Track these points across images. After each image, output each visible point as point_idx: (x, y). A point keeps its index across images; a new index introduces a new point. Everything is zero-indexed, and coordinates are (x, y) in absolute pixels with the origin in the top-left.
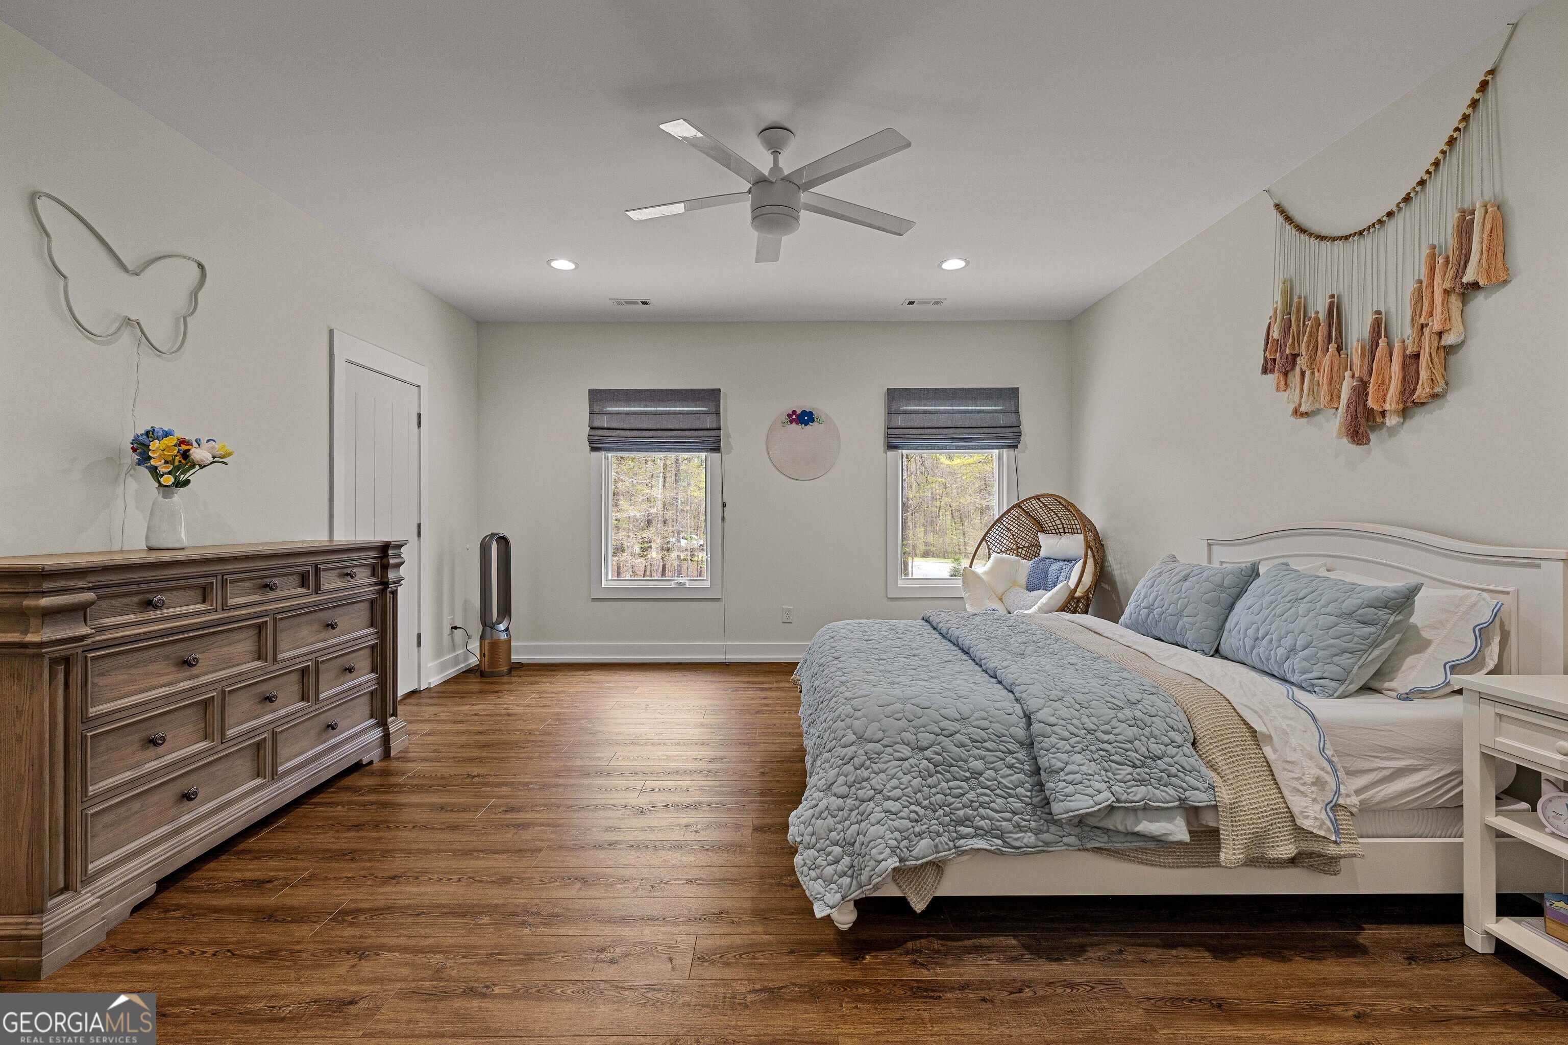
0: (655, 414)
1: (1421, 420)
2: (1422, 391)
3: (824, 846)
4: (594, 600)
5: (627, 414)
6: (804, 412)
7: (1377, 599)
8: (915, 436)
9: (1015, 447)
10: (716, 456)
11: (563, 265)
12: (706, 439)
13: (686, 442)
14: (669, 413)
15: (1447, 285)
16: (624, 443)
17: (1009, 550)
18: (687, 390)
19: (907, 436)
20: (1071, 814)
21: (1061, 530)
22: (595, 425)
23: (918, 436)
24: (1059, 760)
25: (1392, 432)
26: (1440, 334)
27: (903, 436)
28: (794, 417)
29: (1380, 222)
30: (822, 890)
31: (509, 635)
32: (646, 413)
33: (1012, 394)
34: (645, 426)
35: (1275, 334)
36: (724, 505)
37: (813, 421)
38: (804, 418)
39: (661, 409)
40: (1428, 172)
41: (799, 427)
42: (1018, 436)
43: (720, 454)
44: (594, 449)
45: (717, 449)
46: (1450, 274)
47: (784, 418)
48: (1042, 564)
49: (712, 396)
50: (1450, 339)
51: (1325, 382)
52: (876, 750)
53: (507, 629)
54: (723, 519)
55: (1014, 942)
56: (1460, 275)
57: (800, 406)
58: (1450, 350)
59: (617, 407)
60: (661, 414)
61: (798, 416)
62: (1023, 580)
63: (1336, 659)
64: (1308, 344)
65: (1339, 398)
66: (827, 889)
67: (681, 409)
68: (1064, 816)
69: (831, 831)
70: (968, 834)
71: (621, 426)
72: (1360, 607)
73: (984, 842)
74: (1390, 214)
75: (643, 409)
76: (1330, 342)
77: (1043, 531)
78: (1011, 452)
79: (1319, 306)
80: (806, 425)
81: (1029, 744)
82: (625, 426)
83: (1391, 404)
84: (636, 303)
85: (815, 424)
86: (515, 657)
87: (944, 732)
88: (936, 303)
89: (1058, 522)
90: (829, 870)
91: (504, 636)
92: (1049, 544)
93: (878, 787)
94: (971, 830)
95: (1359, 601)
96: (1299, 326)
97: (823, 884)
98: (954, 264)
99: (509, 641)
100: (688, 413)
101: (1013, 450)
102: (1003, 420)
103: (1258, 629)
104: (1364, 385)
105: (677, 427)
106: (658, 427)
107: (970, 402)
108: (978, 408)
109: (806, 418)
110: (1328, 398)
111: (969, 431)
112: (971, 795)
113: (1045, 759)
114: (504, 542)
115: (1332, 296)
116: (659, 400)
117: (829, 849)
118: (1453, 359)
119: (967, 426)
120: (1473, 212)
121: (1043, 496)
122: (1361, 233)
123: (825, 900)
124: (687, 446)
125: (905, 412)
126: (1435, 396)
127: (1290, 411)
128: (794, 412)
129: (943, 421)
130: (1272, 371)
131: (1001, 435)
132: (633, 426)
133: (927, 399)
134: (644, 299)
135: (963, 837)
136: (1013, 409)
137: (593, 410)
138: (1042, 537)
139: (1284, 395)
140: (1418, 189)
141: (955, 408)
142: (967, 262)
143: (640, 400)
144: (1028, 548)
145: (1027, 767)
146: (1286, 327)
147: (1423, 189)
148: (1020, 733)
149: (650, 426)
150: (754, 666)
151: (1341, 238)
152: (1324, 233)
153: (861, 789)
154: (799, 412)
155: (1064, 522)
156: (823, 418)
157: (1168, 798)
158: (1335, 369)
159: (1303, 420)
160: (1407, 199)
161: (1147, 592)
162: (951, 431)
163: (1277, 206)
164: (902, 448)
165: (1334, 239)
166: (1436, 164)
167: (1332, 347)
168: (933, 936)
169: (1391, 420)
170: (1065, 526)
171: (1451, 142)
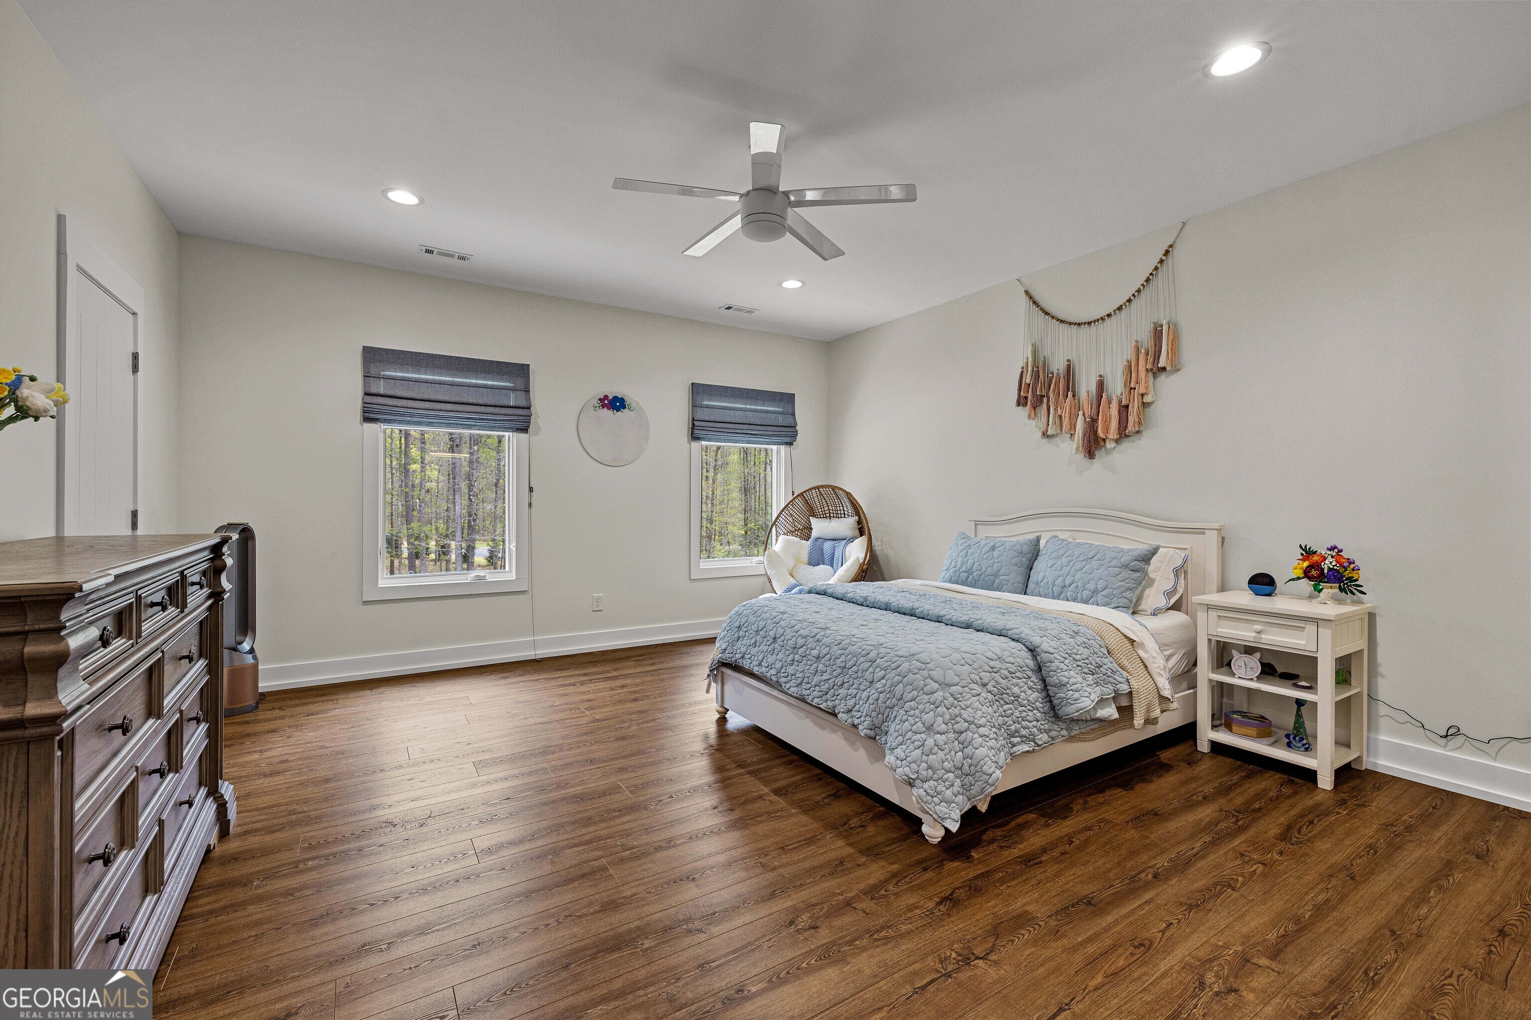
0: (452, 384)
1: (1126, 445)
2: (1131, 428)
3: (941, 776)
4: (366, 603)
5: (416, 381)
6: (615, 398)
7: (1140, 556)
8: (717, 430)
9: (790, 444)
10: (523, 436)
11: (403, 197)
12: (516, 418)
13: (491, 420)
14: (469, 386)
15: (1149, 366)
16: (412, 415)
17: (790, 533)
18: (492, 362)
19: (711, 429)
20: (1081, 712)
21: (828, 515)
22: (373, 390)
23: (720, 430)
24: (1065, 677)
25: (1108, 452)
26: (1142, 395)
27: (708, 429)
28: (606, 402)
29: (1102, 319)
30: (947, 811)
31: (255, 658)
32: (440, 383)
33: (788, 399)
34: (441, 398)
35: (1028, 379)
36: (531, 490)
37: (624, 407)
38: (616, 404)
39: (460, 380)
40: (1134, 295)
41: (610, 412)
42: (794, 435)
43: (527, 435)
44: (367, 419)
45: (525, 430)
46: (1151, 360)
47: (596, 402)
48: (817, 543)
49: (520, 372)
50: (1147, 399)
51: (1067, 415)
52: (959, 691)
53: (252, 651)
54: (530, 505)
55: (1032, 816)
56: (1156, 362)
57: (613, 391)
58: (1145, 405)
59: (402, 371)
60: (460, 385)
61: (610, 401)
62: (805, 556)
63: (1124, 594)
64: (1054, 390)
65: (1075, 428)
66: (950, 808)
67: (485, 382)
68: (1076, 714)
69: (943, 762)
70: (1018, 743)
71: (409, 395)
72: (1131, 561)
73: (1025, 746)
74: (1109, 315)
75: (437, 378)
76: (1068, 391)
77: (814, 516)
78: (788, 448)
79: (1058, 366)
80: (617, 411)
81: (1039, 669)
82: (413, 395)
83: (1113, 433)
84: (452, 256)
85: (626, 410)
86: (264, 685)
87: (994, 669)
88: (748, 312)
89: (826, 508)
90: (948, 793)
91: (249, 659)
92: (819, 527)
93: (969, 719)
94: (1019, 739)
95: (1130, 558)
96: (1045, 376)
97: (946, 805)
98: (792, 284)
99: (255, 667)
100: (492, 388)
101: (788, 446)
102: (781, 420)
103: (1064, 580)
104: (1094, 421)
105: (481, 402)
106: (457, 399)
107: (760, 402)
108: (765, 408)
109: (618, 404)
110: (1069, 427)
111: (760, 428)
112: (1017, 714)
113: (1055, 677)
114: (247, 534)
115: (1069, 361)
116: (457, 369)
117: (945, 776)
118: (1148, 410)
119: (758, 423)
120: (1162, 326)
121: (822, 487)
122: (1089, 323)
123: (952, 817)
124: (492, 424)
125: (708, 407)
126: (1138, 432)
127: (1040, 434)
128: (606, 397)
129: (738, 417)
130: (1025, 404)
131: (784, 433)
132: (426, 397)
133: (726, 396)
134: (464, 251)
135: (1014, 746)
136: (790, 411)
137: (369, 372)
138: (813, 520)
139: (1033, 423)
140: (1127, 304)
141: (748, 407)
142: (804, 283)
143: (433, 367)
144: (802, 530)
145: (1039, 687)
146: (1036, 376)
147: (1129, 305)
148: (1031, 663)
149: (446, 398)
150: (569, 659)
151: (1075, 324)
152: (1062, 317)
153: (957, 723)
154: (610, 397)
155: (830, 508)
156: (633, 405)
157: (1110, 691)
158: (1073, 409)
159: (1046, 440)
160: (1120, 308)
161: (963, 561)
162: (746, 427)
163: (1027, 292)
164: (704, 439)
165: (1070, 324)
166: (1139, 291)
167: (1070, 394)
168: (991, 827)
169: (1110, 445)
170: (831, 511)
171: (1148, 280)
